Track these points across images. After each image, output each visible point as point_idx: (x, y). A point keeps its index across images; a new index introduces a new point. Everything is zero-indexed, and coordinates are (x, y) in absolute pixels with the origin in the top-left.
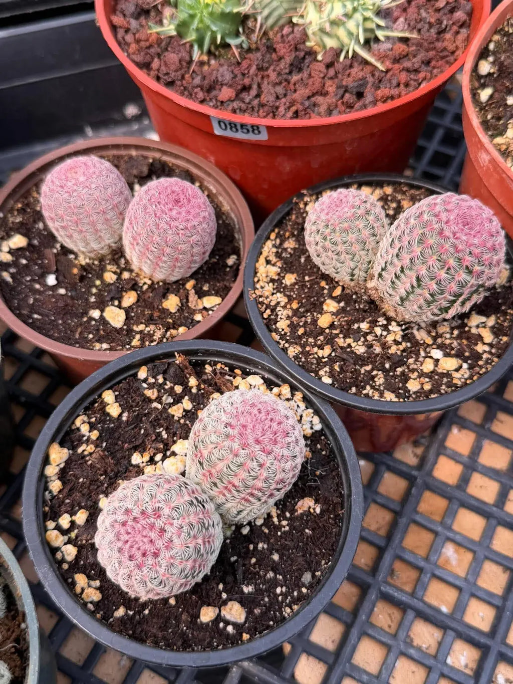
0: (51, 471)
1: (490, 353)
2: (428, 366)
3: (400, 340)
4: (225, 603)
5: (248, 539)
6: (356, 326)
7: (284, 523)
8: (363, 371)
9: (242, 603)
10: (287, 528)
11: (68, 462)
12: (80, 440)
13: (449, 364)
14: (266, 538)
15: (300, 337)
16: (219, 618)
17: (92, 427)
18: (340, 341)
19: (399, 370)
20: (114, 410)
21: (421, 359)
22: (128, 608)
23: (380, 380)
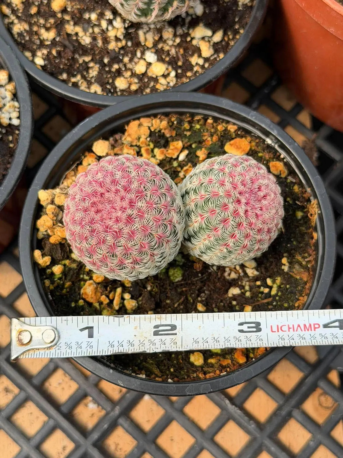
1: (203, 67)
2: (140, 68)
3: (122, 37)
6: (86, 16)
8: (81, 61)
13: (158, 69)
15: (32, 16)
18: (70, 28)
19: (116, 66)
21: (136, 60)
23: (94, 72)
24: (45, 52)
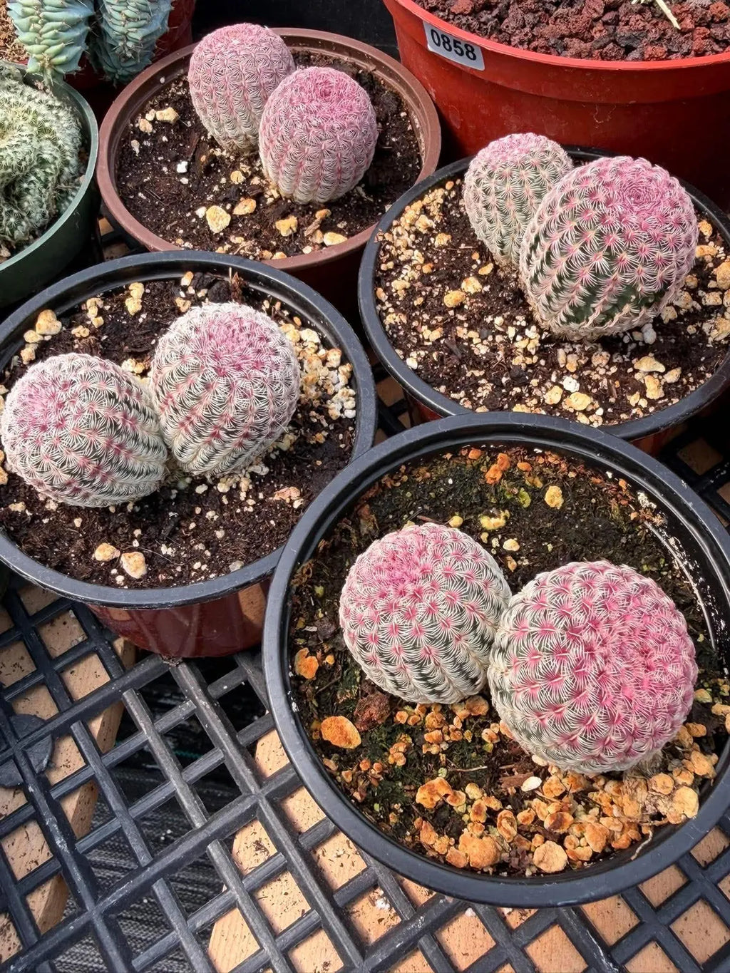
0: (31, 337)
1: (645, 411)
2: (553, 396)
3: (533, 352)
4: (132, 550)
5: (199, 500)
6: (489, 319)
7: (251, 502)
8: (469, 374)
9: (149, 560)
10: (251, 509)
11: (57, 339)
12: (83, 322)
13: (580, 401)
14: (221, 508)
15: (414, 308)
16: (114, 563)
17: (101, 312)
18: (462, 332)
19: (517, 390)
20: (133, 305)
21: (548, 384)
22: (29, 506)
23: (485, 391)
24: (423, 353)
